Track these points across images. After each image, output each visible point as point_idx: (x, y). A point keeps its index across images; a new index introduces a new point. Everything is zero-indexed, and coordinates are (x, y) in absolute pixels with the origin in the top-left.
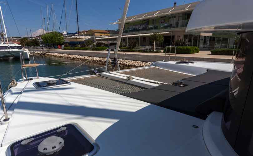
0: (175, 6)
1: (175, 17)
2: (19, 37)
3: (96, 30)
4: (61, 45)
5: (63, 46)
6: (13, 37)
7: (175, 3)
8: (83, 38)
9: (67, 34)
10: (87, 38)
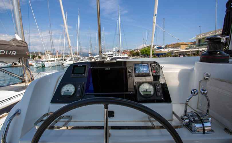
3: (182, 43)
6: (128, 50)
8: (167, 50)
9: (157, 48)
10: (170, 51)
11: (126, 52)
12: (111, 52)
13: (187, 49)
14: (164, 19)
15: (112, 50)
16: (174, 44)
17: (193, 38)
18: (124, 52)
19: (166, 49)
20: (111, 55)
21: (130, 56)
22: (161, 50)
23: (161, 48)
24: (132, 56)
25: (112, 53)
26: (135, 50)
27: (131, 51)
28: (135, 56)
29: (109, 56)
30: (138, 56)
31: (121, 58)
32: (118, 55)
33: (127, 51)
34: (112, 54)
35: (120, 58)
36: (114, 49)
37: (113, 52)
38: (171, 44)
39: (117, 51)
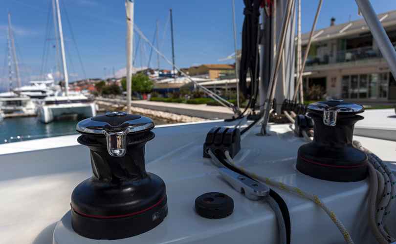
0: (332, 24)
1: (325, 45)
2: (98, 79)
3: (212, 66)
4: (147, 92)
5: (149, 96)
6: (90, 80)
7: (333, 20)
8: (181, 81)
9: (160, 75)
10: (187, 82)
11: (86, 84)
12: (39, 84)
13: (221, 78)
14: (171, 11)
15: (45, 80)
16: (196, 68)
17: (230, 57)
18: (81, 85)
19: (178, 79)
20: (40, 94)
21: (96, 95)
22: (168, 80)
23: (169, 76)
24: (102, 95)
25: (43, 87)
26: (108, 80)
27: (99, 81)
28: (110, 96)
29: (32, 97)
30: (118, 96)
31: (69, 103)
32: (60, 95)
33: (88, 81)
34: (43, 92)
35: (65, 102)
36: (50, 76)
37: (48, 85)
38: (191, 68)
39: (58, 82)
